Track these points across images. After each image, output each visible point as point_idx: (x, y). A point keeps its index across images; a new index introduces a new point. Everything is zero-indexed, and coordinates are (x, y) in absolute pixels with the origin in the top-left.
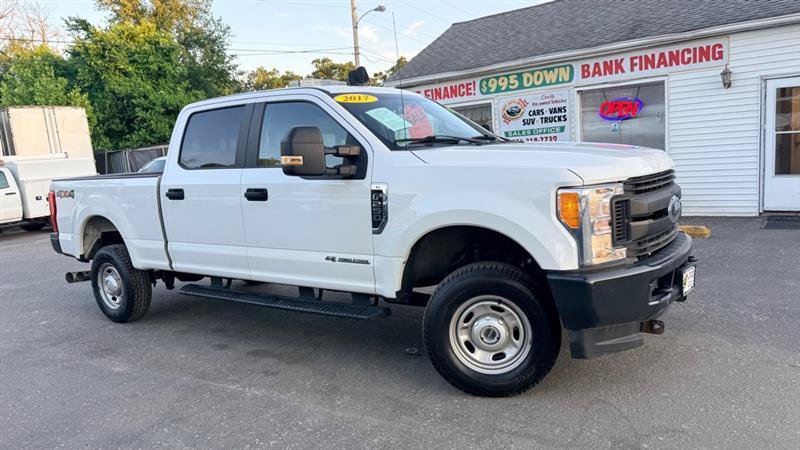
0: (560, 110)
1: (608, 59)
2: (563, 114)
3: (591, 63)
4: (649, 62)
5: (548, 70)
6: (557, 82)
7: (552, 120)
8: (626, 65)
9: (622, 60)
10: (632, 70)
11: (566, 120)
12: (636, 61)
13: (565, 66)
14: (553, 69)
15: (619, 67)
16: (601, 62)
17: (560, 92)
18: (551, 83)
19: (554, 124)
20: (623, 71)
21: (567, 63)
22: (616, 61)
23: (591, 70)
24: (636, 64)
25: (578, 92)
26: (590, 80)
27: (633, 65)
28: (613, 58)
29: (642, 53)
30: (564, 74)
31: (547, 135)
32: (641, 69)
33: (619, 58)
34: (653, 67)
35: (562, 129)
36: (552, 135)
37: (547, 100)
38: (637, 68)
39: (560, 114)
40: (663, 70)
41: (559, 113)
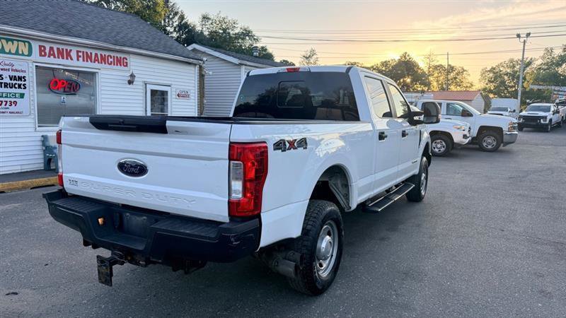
0: (20, 78)
1: (61, 47)
2: (23, 83)
3: (48, 46)
4: (88, 57)
5: (8, 40)
6: (17, 53)
7: (12, 86)
8: (74, 54)
9: (71, 50)
10: (78, 60)
11: (25, 88)
12: (81, 54)
13: (24, 42)
14: (12, 41)
15: (69, 55)
16: (55, 47)
17: (20, 63)
18: (10, 53)
19: (13, 90)
20: (72, 59)
21: (27, 39)
22: (67, 50)
23: (47, 51)
24: (80, 56)
25: (36, 66)
26: (46, 59)
27: (78, 57)
28: (65, 47)
29: (85, 50)
30: (24, 48)
31: (8, 100)
32: (84, 61)
33: (69, 48)
34: (91, 62)
35: (22, 96)
36: (13, 100)
37: (7, 67)
38: (81, 59)
39: (20, 82)
40: (96, 65)
41: (18, 82)
